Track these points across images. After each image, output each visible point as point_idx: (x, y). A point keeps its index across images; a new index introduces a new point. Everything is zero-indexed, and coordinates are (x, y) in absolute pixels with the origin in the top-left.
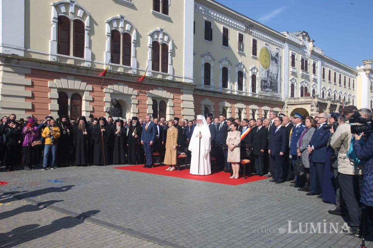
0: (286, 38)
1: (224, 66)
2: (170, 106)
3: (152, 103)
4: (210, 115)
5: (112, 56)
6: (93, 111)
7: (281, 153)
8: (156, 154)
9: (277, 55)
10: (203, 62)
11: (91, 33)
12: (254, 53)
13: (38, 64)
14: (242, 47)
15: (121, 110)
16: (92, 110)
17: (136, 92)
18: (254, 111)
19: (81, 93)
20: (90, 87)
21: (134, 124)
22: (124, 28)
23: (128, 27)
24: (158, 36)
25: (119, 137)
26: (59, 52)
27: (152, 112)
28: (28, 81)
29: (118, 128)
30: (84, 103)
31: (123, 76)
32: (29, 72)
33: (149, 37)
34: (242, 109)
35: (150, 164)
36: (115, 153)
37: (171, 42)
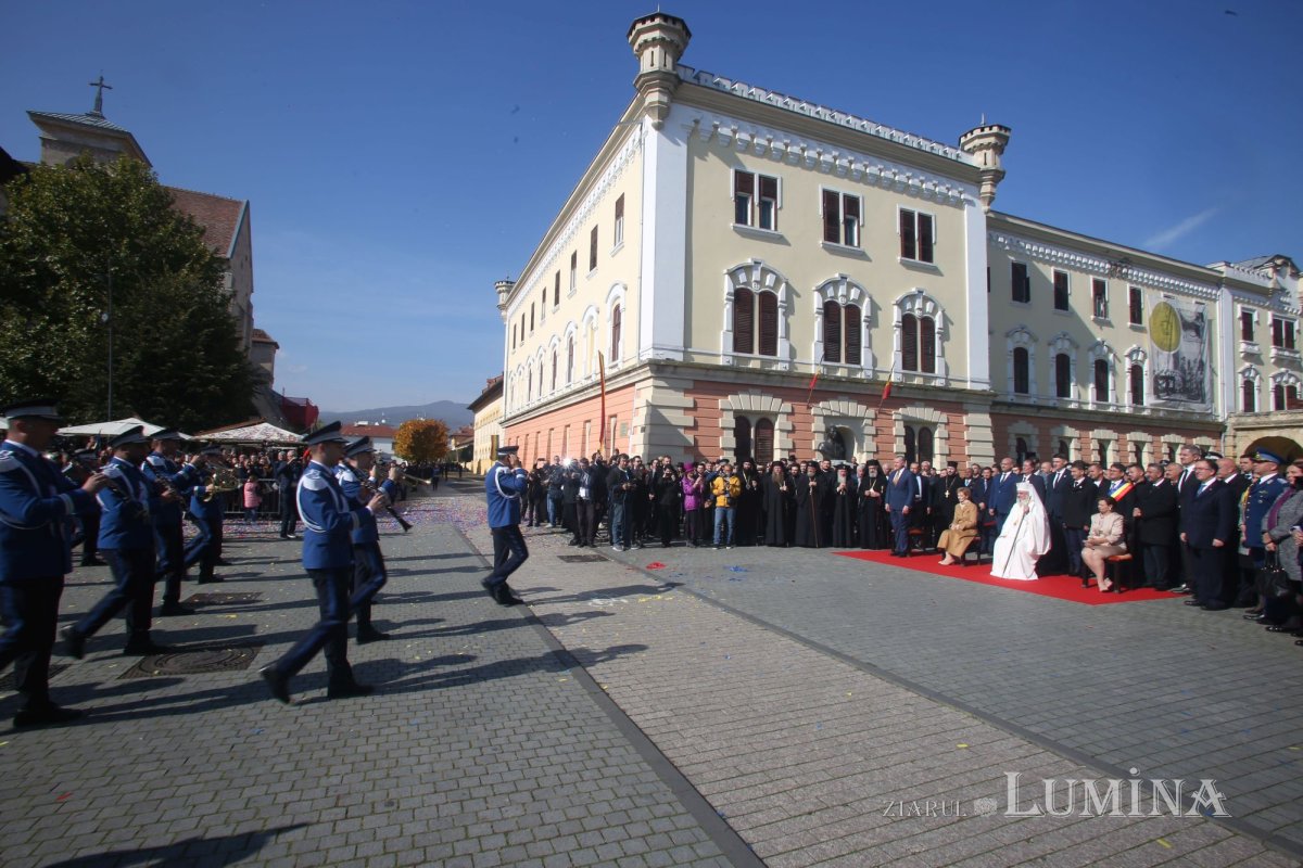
0: (1224, 276)
1: (1059, 352)
2: (941, 438)
3: (903, 432)
4: (1030, 456)
5: (826, 349)
6: (794, 449)
7: (1217, 542)
8: (916, 531)
9: (1200, 316)
10: (1011, 345)
11: (789, 311)
12: (1136, 315)
13: (704, 372)
14: (1102, 308)
15: (843, 446)
16: (791, 447)
17: (871, 412)
18: (1139, 447)
19: (772, 418)
20: (787, 407)
21: (873, 473)
22: (846, 296)
23: (854, 294)
24: (913, 305)
25: (843, 497)
26: (736, 348)
27: (903, 449)
28: (688, 401)
29: (842, 480)
30: (777, 434)
31: (848, 384)
32: (690, 385)
33: (896, 308)
34: (1108, 441)
35: (903, 549)
36: (836, 528)
37: (940, 313)
